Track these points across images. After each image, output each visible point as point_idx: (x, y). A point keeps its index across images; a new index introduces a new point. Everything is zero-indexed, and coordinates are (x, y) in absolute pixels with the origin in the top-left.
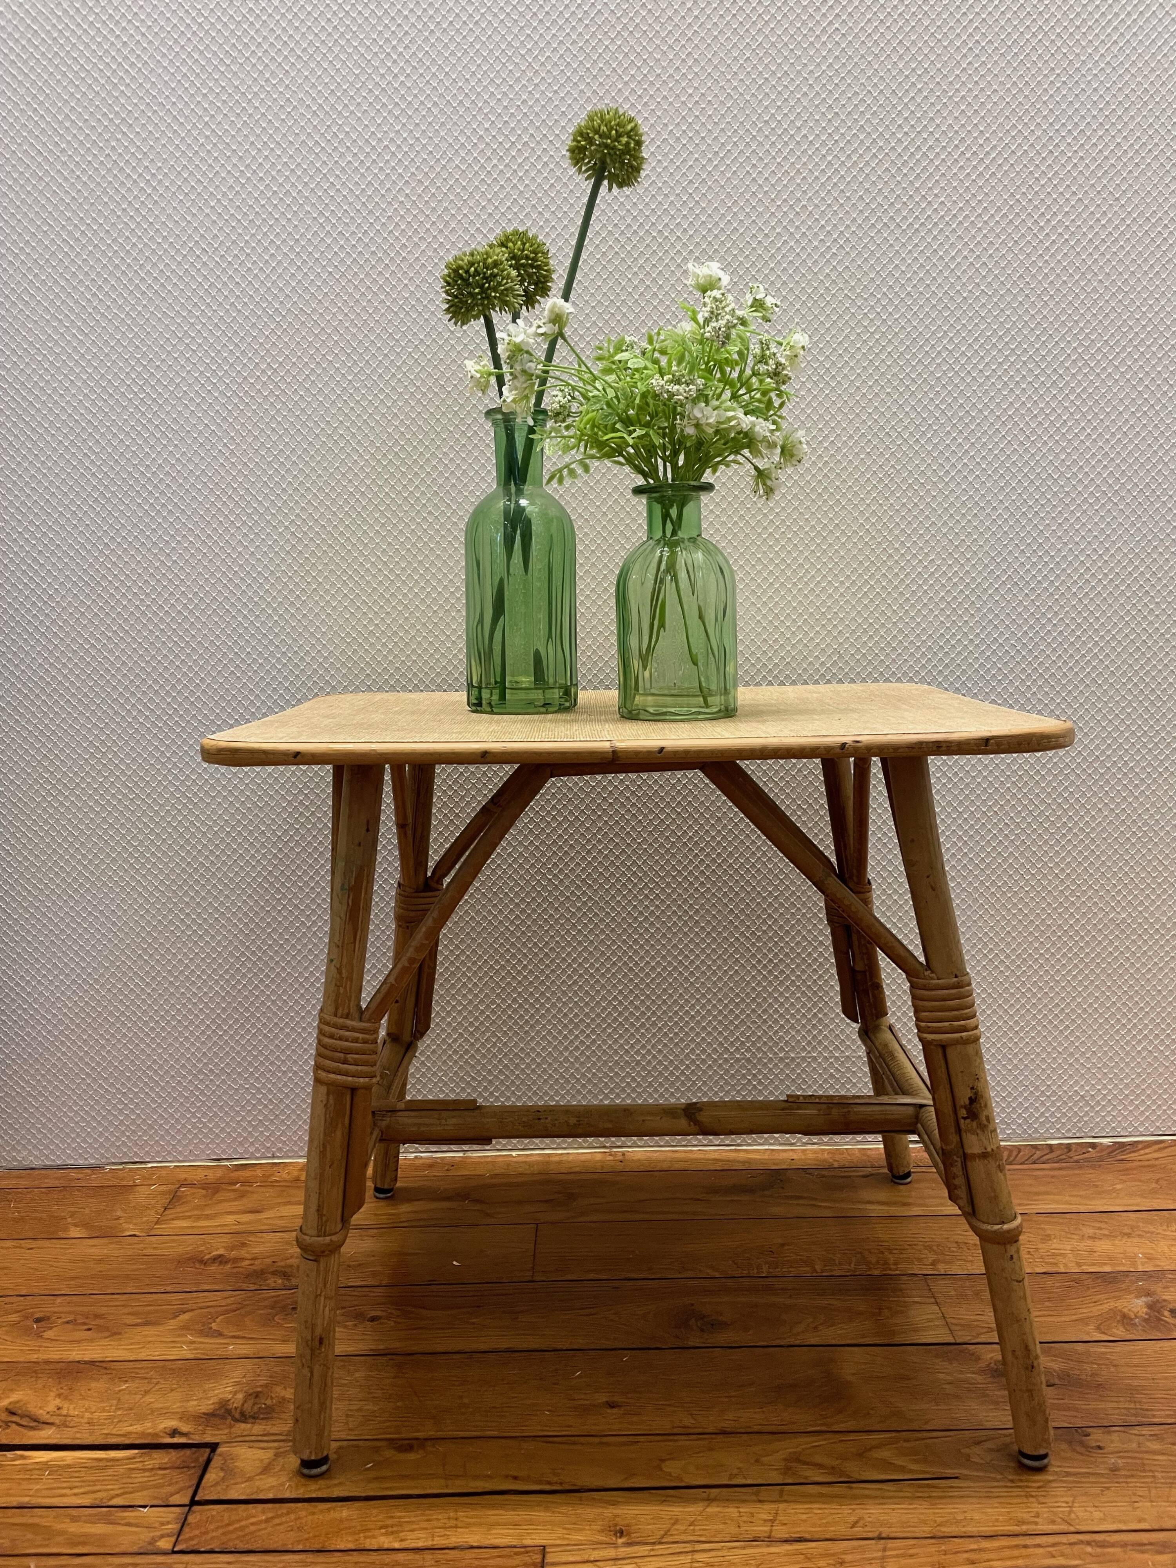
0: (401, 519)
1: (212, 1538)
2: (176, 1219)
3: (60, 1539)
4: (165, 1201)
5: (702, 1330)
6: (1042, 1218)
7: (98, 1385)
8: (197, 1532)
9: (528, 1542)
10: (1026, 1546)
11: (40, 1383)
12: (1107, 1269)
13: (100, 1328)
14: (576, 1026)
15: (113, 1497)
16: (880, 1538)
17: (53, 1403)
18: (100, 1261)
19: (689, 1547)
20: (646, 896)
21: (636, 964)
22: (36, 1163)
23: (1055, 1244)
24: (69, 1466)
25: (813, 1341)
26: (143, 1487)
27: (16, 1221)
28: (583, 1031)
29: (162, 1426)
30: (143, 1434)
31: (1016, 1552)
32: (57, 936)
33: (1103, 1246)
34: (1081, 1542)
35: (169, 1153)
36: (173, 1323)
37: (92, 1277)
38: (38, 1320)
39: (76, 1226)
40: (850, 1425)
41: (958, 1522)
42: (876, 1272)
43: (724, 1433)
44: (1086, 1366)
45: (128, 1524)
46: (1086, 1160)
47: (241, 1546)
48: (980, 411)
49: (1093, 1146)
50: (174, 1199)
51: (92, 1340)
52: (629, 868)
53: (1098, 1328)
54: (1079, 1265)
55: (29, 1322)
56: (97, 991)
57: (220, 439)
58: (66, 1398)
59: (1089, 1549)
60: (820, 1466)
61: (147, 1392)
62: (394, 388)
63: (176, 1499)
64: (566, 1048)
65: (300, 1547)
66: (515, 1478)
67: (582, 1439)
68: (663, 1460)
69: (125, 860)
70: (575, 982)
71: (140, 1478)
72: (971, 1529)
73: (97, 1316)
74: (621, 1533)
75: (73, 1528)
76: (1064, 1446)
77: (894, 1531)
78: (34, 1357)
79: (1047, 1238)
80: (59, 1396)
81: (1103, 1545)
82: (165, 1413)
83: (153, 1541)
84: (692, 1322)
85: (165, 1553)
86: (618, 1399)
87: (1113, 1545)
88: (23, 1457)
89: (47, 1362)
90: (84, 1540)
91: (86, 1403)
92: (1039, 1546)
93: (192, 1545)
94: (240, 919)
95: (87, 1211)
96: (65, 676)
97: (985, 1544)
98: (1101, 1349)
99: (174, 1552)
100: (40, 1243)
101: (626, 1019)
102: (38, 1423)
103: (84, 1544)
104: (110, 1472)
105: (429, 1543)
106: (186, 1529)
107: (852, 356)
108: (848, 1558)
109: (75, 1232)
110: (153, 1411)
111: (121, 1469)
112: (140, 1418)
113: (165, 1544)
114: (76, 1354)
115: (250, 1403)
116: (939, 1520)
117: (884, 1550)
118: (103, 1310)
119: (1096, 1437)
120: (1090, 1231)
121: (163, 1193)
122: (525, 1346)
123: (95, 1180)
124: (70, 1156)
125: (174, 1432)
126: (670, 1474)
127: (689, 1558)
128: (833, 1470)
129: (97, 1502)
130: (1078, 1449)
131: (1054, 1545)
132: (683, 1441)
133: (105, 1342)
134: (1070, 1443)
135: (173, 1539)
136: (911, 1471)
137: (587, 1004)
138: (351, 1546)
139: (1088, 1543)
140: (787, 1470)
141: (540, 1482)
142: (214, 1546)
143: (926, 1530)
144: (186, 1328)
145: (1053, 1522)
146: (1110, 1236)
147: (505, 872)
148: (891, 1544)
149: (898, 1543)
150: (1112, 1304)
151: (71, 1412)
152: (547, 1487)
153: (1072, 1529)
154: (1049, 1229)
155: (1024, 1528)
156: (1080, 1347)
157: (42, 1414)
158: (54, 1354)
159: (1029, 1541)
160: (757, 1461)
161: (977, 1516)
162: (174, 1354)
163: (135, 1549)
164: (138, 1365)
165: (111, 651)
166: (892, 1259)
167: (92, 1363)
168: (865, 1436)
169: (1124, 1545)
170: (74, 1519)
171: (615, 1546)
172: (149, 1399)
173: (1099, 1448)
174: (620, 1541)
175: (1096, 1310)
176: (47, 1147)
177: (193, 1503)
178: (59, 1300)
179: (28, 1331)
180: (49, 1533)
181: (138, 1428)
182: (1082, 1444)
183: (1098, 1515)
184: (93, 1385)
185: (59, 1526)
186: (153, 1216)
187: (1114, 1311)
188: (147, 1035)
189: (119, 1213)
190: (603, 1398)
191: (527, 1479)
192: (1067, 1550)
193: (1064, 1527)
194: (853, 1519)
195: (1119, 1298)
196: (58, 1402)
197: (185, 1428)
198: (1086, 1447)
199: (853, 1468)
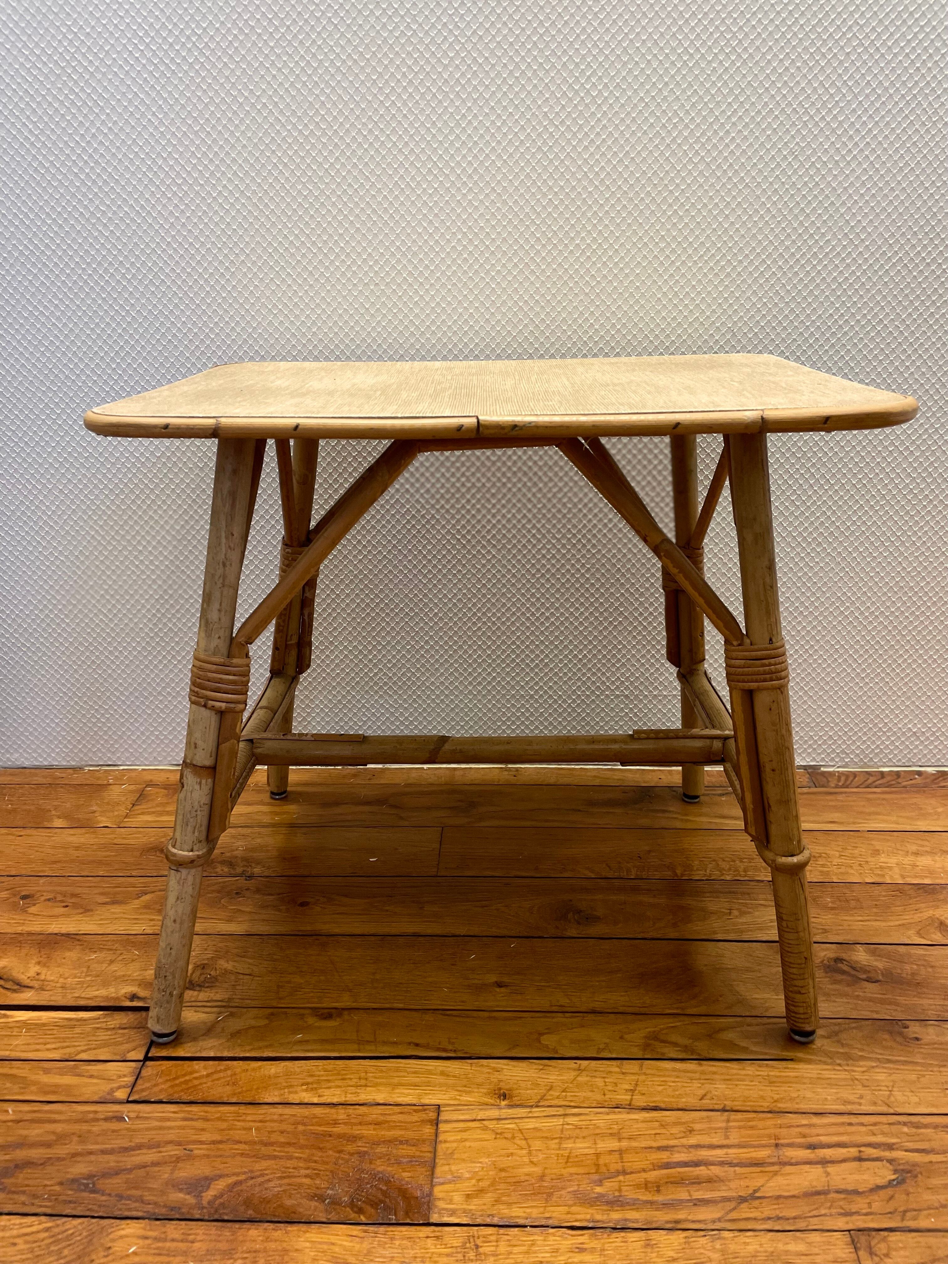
0: (322, 191)
1: (161, 1091)
2: (143, 814)
3: (33, 1088)
4: (133, 798)
5: (579, 923)
6: (871, 835)
7: (72, 955)
8: (148, 1085)
9: (427, 1101)
10: (850, 1124)
11: (24, 951)
12: (927, 881)
13: (75, 906)
14: (480, 665)
15: (79, 1053)
16: (724, 1110)
17: (33, 969)
18: (77, 848)
19: (561, 1111)
20: (544, 556)
21: (533, 614)
22: (27, 764)
23: (883, 858)
24: (44, 1025)
25: (672, 936)
26: (105, 1044)
27: (9, 812)
28: (485, 670)
29: (123, 991)
30: (107, 998)
31: (842, 1129)
32: (30, 577)
33: (924, 861)
34: (899, 1123)
35: (137, 758)
36: (136, 903)
37: (72, 861)
38: (24, 897)
39: (59, 817)
40: (703, 1009)
41: (792, 1099)
42: (728, 878)
43: (593, 1012)
44: (907, 967)
45: (91, 1076)
46: (912, 786)
47: (186, 1098)
49: (919, 773)
50: (141, 797)
51: (67, 916)
52: (529, 531)
53: (919, 933)
54: (903, 877)
55: (16, 899)
56: (68, 624)
57: (148, 108)
58: (45, 965)
59: (905, 1129)
60: (675, 1044)
61: (112, 962)
62: (314, 55)
63: (132, 1055)
64: (470, 683)
65: (234, 1100)
66: (417, 1045)
67: (475, 1014)
68: (541, 1034)
69: (85, 512)
70: (480, 628)
71: (103, 1036)
72: (803, 1107)
73: (73, 895)
74: (504, 1096)
75: (46, 1079)
76: (887, 1036)
77: (737, 1105)
78: (19, 929)
79: (876, 852)
80: (39, 963)
81: (917, 1126)
82: (124, 979)
83: (112, 1091)
84: (570, 915)
85: (121, 1102)
86: (506, 979)
87: (926, 1126)
88: (5, 1016)
89: (30, 934)
90: (55, 1088)
91: (61, 970)
92: (862, 1124)
93: (144, 1095)
94: (187, 567)
95: (68, 805)
96: (19, 342)
97: (815, 1120)
98: (920, 951)
99: (128, 1102)
100: (28, 832)
101: (523, 660)
102: (21, 986)
103: (54, 1093)
104: (77, 1030)
105: (342, 1099)
106: (140, 1081)
108: (697, 1126)
109: (58, 823)
110: (116, 978)
111: (88, 1028)
112: (105, 984)
113: (121, 1094)
114: (55, 927)
115: (198, 973)
116: (776, 1097)
117: (728, 1121)
118: (78, 890)
119: (915, 1029)
120: (914, 848)
121: (131, 792)
122: (429, 931)
123: (77, 779)
124: (54, 759)
125: (134, 997)
126: (547, 1046)
127: (561, 1121)
128: (686, 1049)
129: (66, 1057)
130: (899, 1039)
131: (875, 1124)
132: (559, 1018)
133: (79, 917)
134: (891, 1033)
135: (129, 1090)
136: (752, 1052)
137: (489, 647)
138: (276, 1100)
139: (905, 1124)
140: (646, 1047)
141: (438, 1049)
142: (162, 1097)
143: (766, 1105)
144: (147, 907)
145: (875, 1104)
146: (931, 853)
147: (419, 532)
148: (733, 1116)
149: (739, 1116)
150: (931, 913)
151: (50, 978)
152: (444, 1054)
153: (892, 1111)
154: (878, 845)
155: (849, 1108)
156: (902, 949)
157: (23, 978)
158: (36, 927)
159: (853, 1119)
160: (621, 1038)
161: (809, 1095)
162: (137, 929)
163: (96, 1098)
164: (105, 938)
165: (58, 319)
166: (741, 866)
167: (68, 935)
168: (713, 1020)
169: (936, 1127)
170: (47, 1071)
171: (499, 1107)
172: (113, 967)
173: (917, 1039)
174: (503, 1103)
175: (917, 917)
176: (35, 751)
177: (147, 1058)
178: (42, 880)
179: (15, 907)
180: (24, 1083)
181: (103, 992)
182: (901, 1034)
183: (915, 1099)
184: (68, 954)
185: (33, 1077)
186: (122, 810)
187: (932, 919)
188: (113, 662)
189: (94, 808)
190: (492, 978)
191: (427, 1047)
192: (886, 1128)
193: (885, 1109)
194: (701, 1092)
195: (937, 907)
196: (37, 968)
197: (142, 993)
198: (905, 1037)
199: (702, 1047)
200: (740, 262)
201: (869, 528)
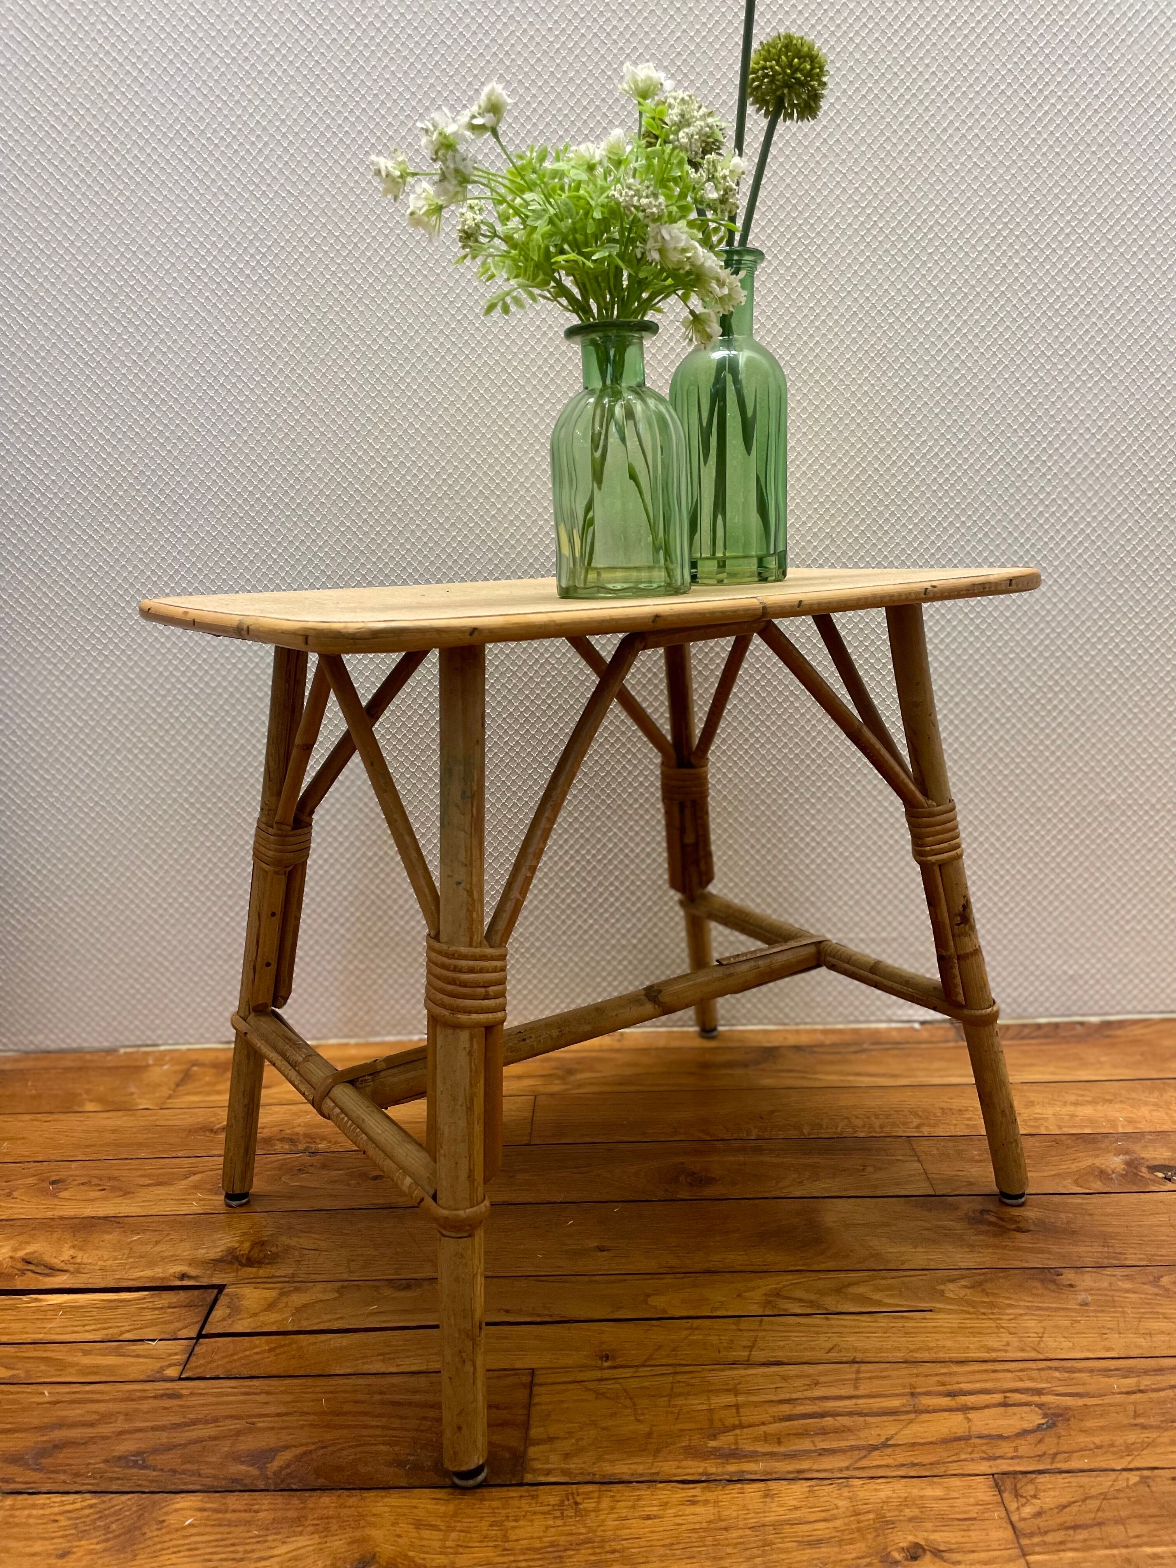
0: (392, 405)
1: (217, 1367)
2: (188, 1094)
3: (71, 1370)
4: (177, 1078)
5: (691, 1185)
6: (1025, 1087)
7: (111, 1237)
8: (202, 1361)
9: (519, 1365)
10: (995, 1371)
11: (55, 1235)
12: (1088, 1131)
13: (113, 1189)
14: (574, 911)
15: (123, 1333)
16: (854, 1362)
17: (67, 1253)
18: (114, 1131)
19: (671, 1370)
20: (641, 783)
21: (632, 851)
22: (53, 1046)
23: (1038, 1109)
24: (82, 1307)
25: (798, 1194)
26: (153, 1323)
27: (33, 1097)
28: (580, 916)
29: (172, 1271)
30: (153, 1278)
31: (985, 1376)
32: (65, 826)
33: (1087, 1111)
34: (1050, 1368)
35: (181, 1036)
36: (184, 1183)
37: (108, 1144)
38: (53, 1183)
39: (91, 1101)
40: (831, 1265)
41: (929, 1349)
42: (862, 1135)
43: (708, 1272)
44: (1063, 1216)
45: (138, 1356)
46: (1073, 1036)
47: (245, 1373)
48: (973, 287)
49: (1081, 1024)
50: (186, 1077)
51: (105, 1199)
52: (624, 756)
53: (1076, 1183)
54: (1060, 1127)
55: (45, 1184)
57: (210, 326)
58: (81, 1249)
59: (1057, 1374)
60: (800, 1300)
61: (157, 1243)
62: (382, 271)
63: (184, 1333)
64: (564, 933)
65: (302, 1373)
66: (507, 1311)
67: (574, 1278)
68: (649, 1296)
70: (573, 869)
71: (149, 1316)
72: (942, 1355)
73: (110, 1178)
74: (607, 1358)
75: (86, 1360)
76: (1037, 1284)
77: (868, 1356)
78: (49, 1214)
79: (1031, 1104)
80: (74, 1247)
81: (1072, 1371)
82: (174, 1259)
83: (162, 1369)
84: (682, 1178)
85: (172, 1380)
86: (608, 1244)
87: (1080, 1371)
88: (37, 1300)
89: (62, 1218)
90: (95, 1369)
91: (100, 1253)
92: (1008, 1371)
93: (198, 1372)
94: (243, 809)
95: (102, 1088)
96: (65, 568)
97: (955, 1368)
98: (1078, 1200)
99: (180, 1379)
100: (55, 1116)
101: (623, 904)
102: (53, 1270)
103: (96, 1373)
104: (120, 1311)
105: (423, 1368)
106: (193, 1359)
107: (843, 233)
108: (823, 1379)
109: (90, 1107)
110: (163, 1259)
111: (132, 1309)
112: (151, 1264)
113: (172, 1372)
114: (89, 1211)
115: (256, 1250)
116: (912, 1347)
117: (858, 1372)
118: (117, 1173)
119: (1069, 1276)
120: (1073, 1098)
121: (175, 1072)
122: (520, 1200)
123: (110, 1061)
124: (85, 1040)
125: (183, 1276)
126: (655, 1307)
127: (670, 1379)
128: (811, 1303)
129: (108, 1338)
130: (1053, 1287)
131: (1022, 1370)
132: (669, 1279)
133: (119, 1200)
134: (1043, 1281)
135: (180, 1368)
136: (886, 1305)
137: (584, 890)
138: (349, 1371)
139: (1056, 1369)
140: (767, 1303)
141: (532, 1315)
142: (220, 1372)
143: (900, 1356)
144: (196, 1187)
145: (1023, 1350)
146: (1094, 1102)
147: (502, 760)
148: (864, 1367)
149: (870, 1367)
150: (1090, 1162)
151: (85, 1260)
152: (539, 1319)
153: (1041, 1356)
154: (1032, 1096)
155: (994, 1355)
156: (1056, 1199)
157: (56, 1262)
158: (70, 1210)
159: (998, 1366)
160: (739, 1296)
161: (949, 1344)
162: (184, 1209)
163: (142, 1377)
164: (149, 1219)
165: (109, 542)
166: (877, 1123)
167: (105, 1218)
168: (842, 1275)
169: (1091, 1371)
170: (86, 1353)
171: (602, 1369)
172: (158, 1248)
173: (1071, 1286)
174: (606, 1364)
175: (1074, 1167)
176: (62, 1031)
177: (200, 1336)
178: (74, 1165)
179: (43, 1192)
180: (61, 1366)
181: (149, 1273)
182: (1054, 1282)
183: (1067, 1344)
184: (107, 1237)
185: (70, 1359)
186: (165, 1092)
187: (1091, 1168)
188: (156, 922)
189: (133, 1089)
190: (594, 1244)
191: (519, 1312)
192: (1035, 1374)
193: (1033, 1355)
194: (829, 1345)
195: (1097, 1156)
196: (72, 1252)
197: (193, 1272)
198: (1058, 1285)
199: (830, 1302)
200: (834, 465)
201: (996, 744)
